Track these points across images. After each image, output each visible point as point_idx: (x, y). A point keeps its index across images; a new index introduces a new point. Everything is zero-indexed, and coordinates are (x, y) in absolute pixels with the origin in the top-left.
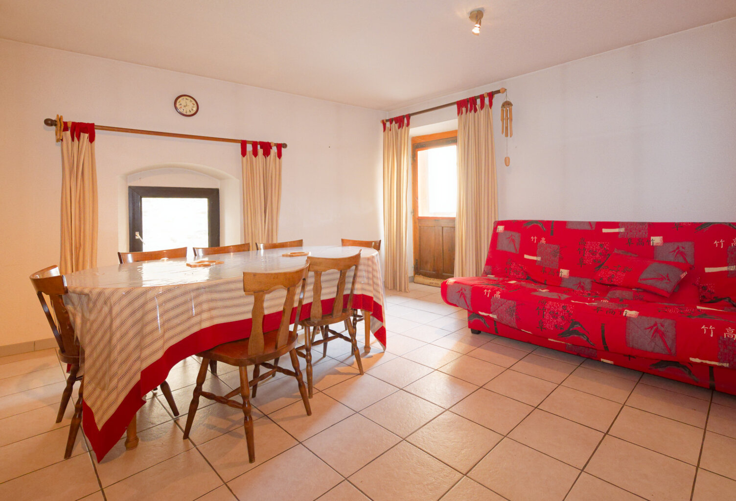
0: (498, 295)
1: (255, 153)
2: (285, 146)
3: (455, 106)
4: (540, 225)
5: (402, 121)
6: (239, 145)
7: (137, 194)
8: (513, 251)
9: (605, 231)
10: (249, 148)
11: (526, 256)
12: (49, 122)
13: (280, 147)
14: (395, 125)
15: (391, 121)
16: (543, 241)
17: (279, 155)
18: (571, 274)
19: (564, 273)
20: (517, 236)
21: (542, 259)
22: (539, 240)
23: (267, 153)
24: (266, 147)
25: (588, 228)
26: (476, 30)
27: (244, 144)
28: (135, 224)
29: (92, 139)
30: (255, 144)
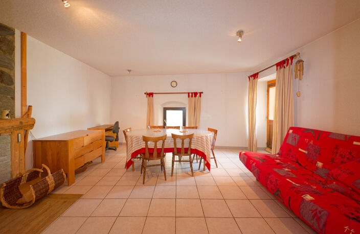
0: (254, 164)
1: (192, 96)
2: (202, 93)
3: (275, 66)
4: (313, 133)
5: (255, 76)
6: (187, 94)
7: (165, 109)
8: (294, 145)
9: (355, 143)
10: (190, 95)
11: (300, 149)
12: (145, 93)
13: (201, 93)
14: (253, 78)
15: (251, 76)
16: (312, 143)
17: (200, 96)
18: (323, 166)
19: (320, 164)
20: (298, 137)
21: (308, 153)
22: (309, 142)
23: (195, 96)
24: (196, 94)
25: (343, 139)
26: (240, 40)
27: (189, 93)
28: (165, 118)
29: (152, 96)
30: (192, 93)
